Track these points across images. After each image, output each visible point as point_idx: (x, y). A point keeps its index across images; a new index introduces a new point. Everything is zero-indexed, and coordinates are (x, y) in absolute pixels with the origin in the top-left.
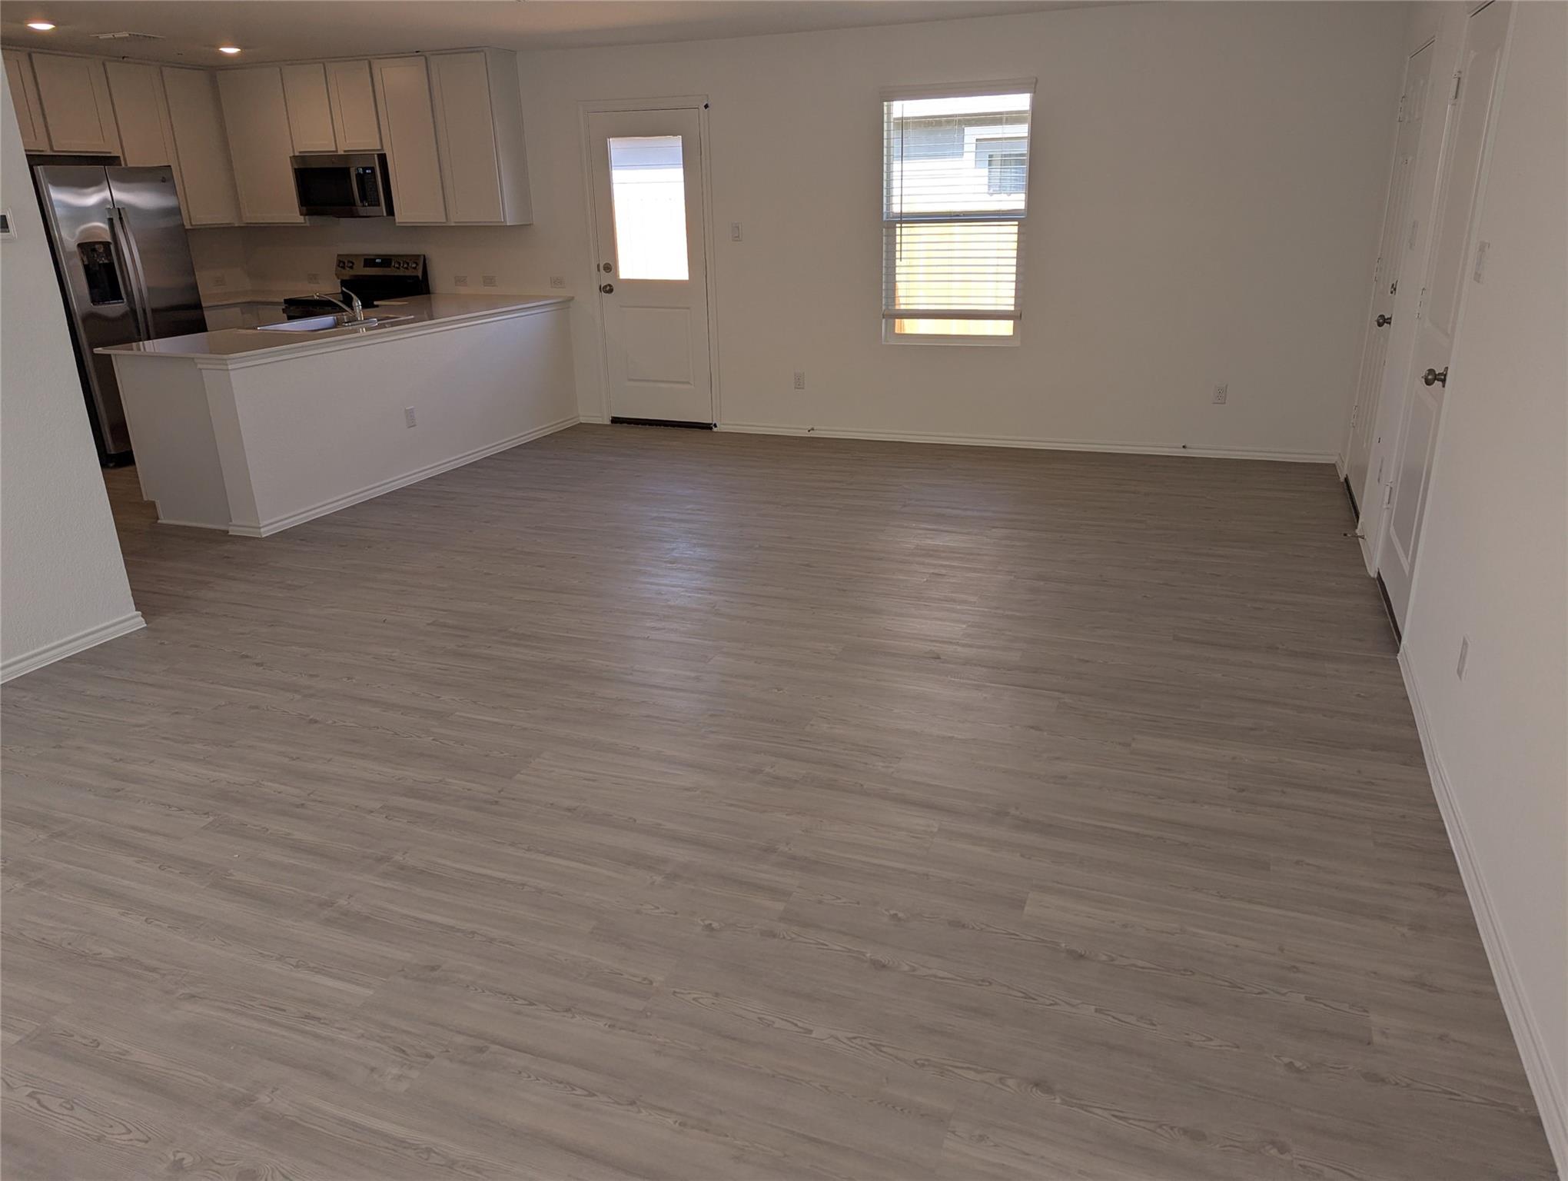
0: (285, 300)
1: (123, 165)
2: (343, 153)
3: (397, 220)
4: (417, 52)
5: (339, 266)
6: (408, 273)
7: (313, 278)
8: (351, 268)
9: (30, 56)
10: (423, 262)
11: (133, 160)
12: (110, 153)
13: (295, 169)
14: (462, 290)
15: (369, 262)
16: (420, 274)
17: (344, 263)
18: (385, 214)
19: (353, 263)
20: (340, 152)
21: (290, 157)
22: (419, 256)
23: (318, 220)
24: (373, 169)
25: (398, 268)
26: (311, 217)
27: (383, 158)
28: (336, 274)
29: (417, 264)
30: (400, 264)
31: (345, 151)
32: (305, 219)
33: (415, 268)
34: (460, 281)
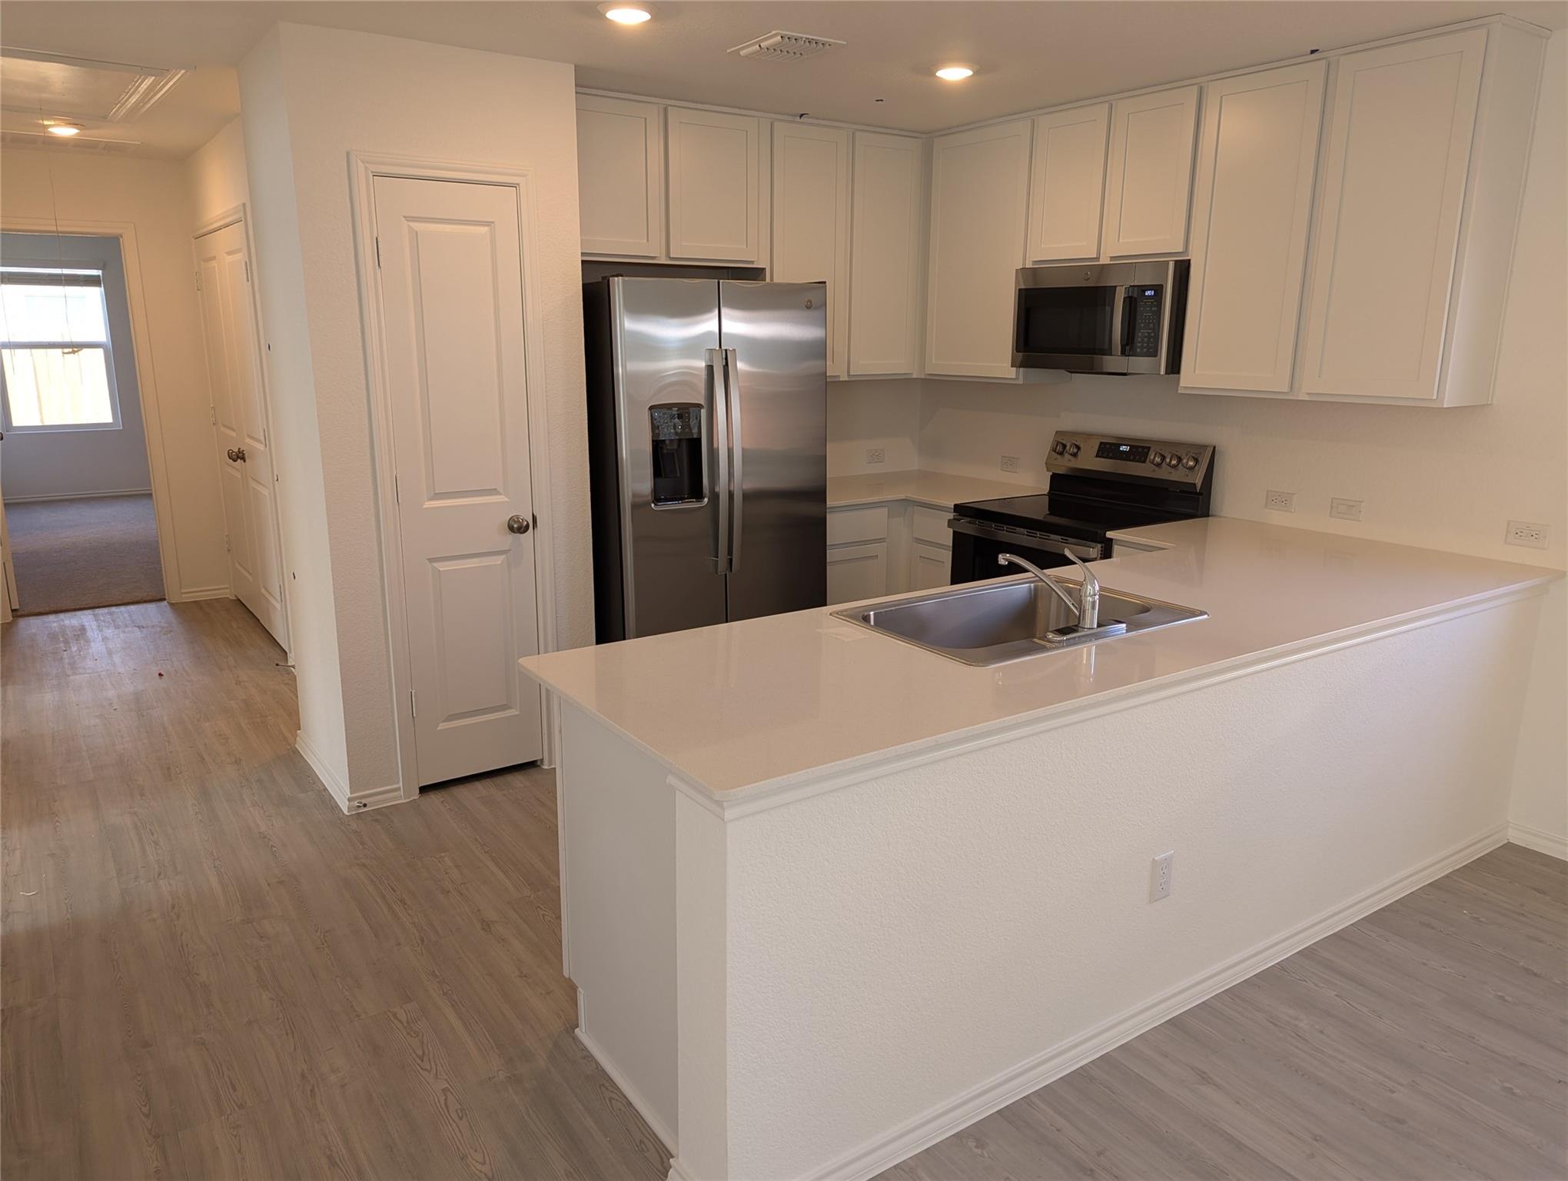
0: (955, 505)
1: (768, 279)
2: (1108, 262)
3: (1182, 384)
4: (1313, 52)
5: (1054, 450)
6: (1177, 476)
7: (1009, 463)
8: (1075, 455)
9: (666, 110)
10: (1208, 457)
11: (782, 273)
12: (752, 262)
13: (1020, 290)
14: (1277, 518)
15: (1108, 449)
16: (1199, 482)
17: (1064, 446)
18: (1163, 372)
19: (1078, 448)
20: (1104, 260)
21: (1016, 270)
22: (1204, 447)
23: (1038, 375)
24: (1159, 289)
25: (1158, 465)
26: (1026, 369)
27: (1183, 269)
28: (1046, 464)
29: (1196, 461)
30: (1163, 458)
31: (1112, 258)
32: (1017, 373)
33: (1191, 468)
34: (1279, 500)
